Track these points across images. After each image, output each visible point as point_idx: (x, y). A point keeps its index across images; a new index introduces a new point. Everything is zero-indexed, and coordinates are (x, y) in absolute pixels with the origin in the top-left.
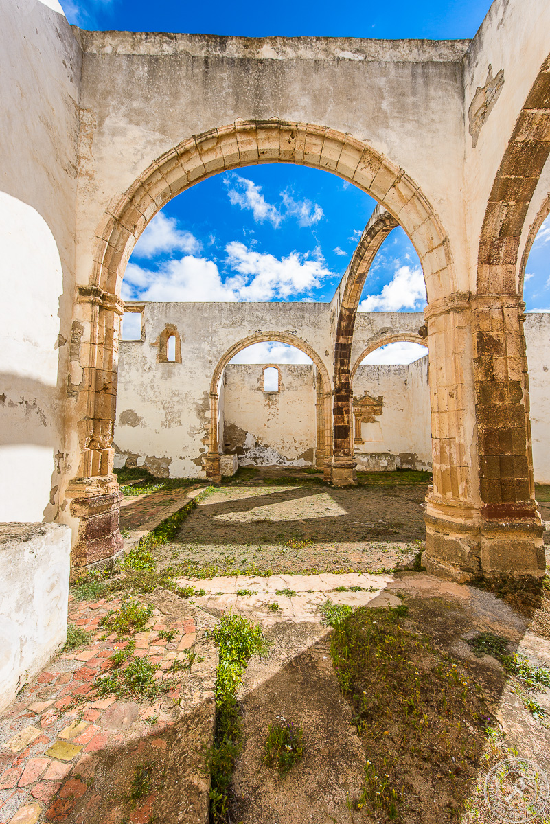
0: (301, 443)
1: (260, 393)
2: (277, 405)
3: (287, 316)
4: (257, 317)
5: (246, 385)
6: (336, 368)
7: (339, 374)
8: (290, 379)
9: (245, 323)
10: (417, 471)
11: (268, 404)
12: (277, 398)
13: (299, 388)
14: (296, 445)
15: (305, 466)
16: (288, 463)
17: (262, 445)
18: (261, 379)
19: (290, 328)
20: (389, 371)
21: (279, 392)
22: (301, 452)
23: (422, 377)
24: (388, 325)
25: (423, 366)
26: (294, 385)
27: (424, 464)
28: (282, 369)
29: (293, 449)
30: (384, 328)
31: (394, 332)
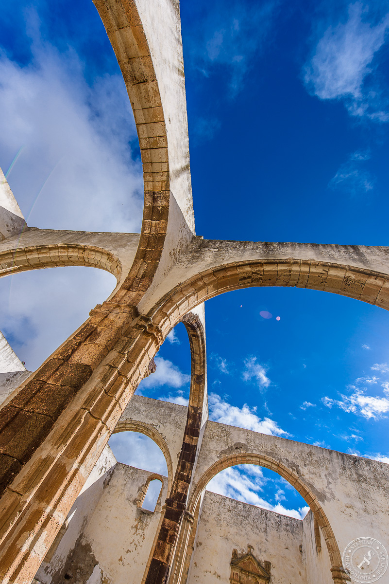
1: (135, 507)
2: (145, 532)
5: (126, 493)
6: (177, 472)
7: (177, 480)
11: (136, 527)
12: (149, 520)
18: (142, 491)
19: (155, 422)
21: (153, 513)
23: (312, 541)
28: (165, 483)
30: (239, 443)
31: (247, 449)
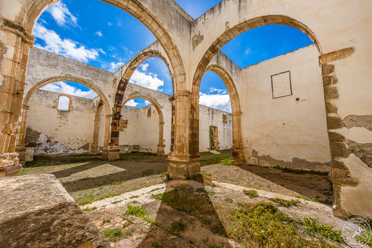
0: (82, 140)
1: (55, 110)
2: (67, 118)
3: (89, 72)
4: (69, 66)
5: (43, 103)
6: (115, 104)
7: (116, 107)
8: (78, 105)
9: (59, 68)
10: (140, 152)
11: (61, 117)
12: (68, 114)
13: (83, 111)
14: (78, 141)
15: (83, 153)
16: (71, 152)
17: (53, 141)
18: (56, 101)
19: (90, 79)
20: (131, 109)
21: (69, 111)
22: (81, 145)
23: (145, 114)
24: (138, 91)
25: (146, 110)
26: (80, 108)
27: (143, 149)
28: (73, 98)
29: (76, 144)
30: (137, 91)
31: (140, 94)
